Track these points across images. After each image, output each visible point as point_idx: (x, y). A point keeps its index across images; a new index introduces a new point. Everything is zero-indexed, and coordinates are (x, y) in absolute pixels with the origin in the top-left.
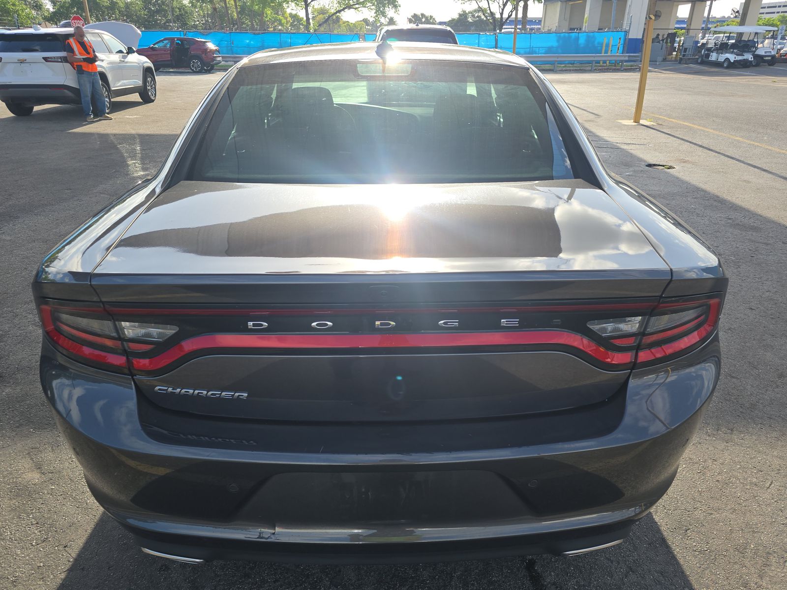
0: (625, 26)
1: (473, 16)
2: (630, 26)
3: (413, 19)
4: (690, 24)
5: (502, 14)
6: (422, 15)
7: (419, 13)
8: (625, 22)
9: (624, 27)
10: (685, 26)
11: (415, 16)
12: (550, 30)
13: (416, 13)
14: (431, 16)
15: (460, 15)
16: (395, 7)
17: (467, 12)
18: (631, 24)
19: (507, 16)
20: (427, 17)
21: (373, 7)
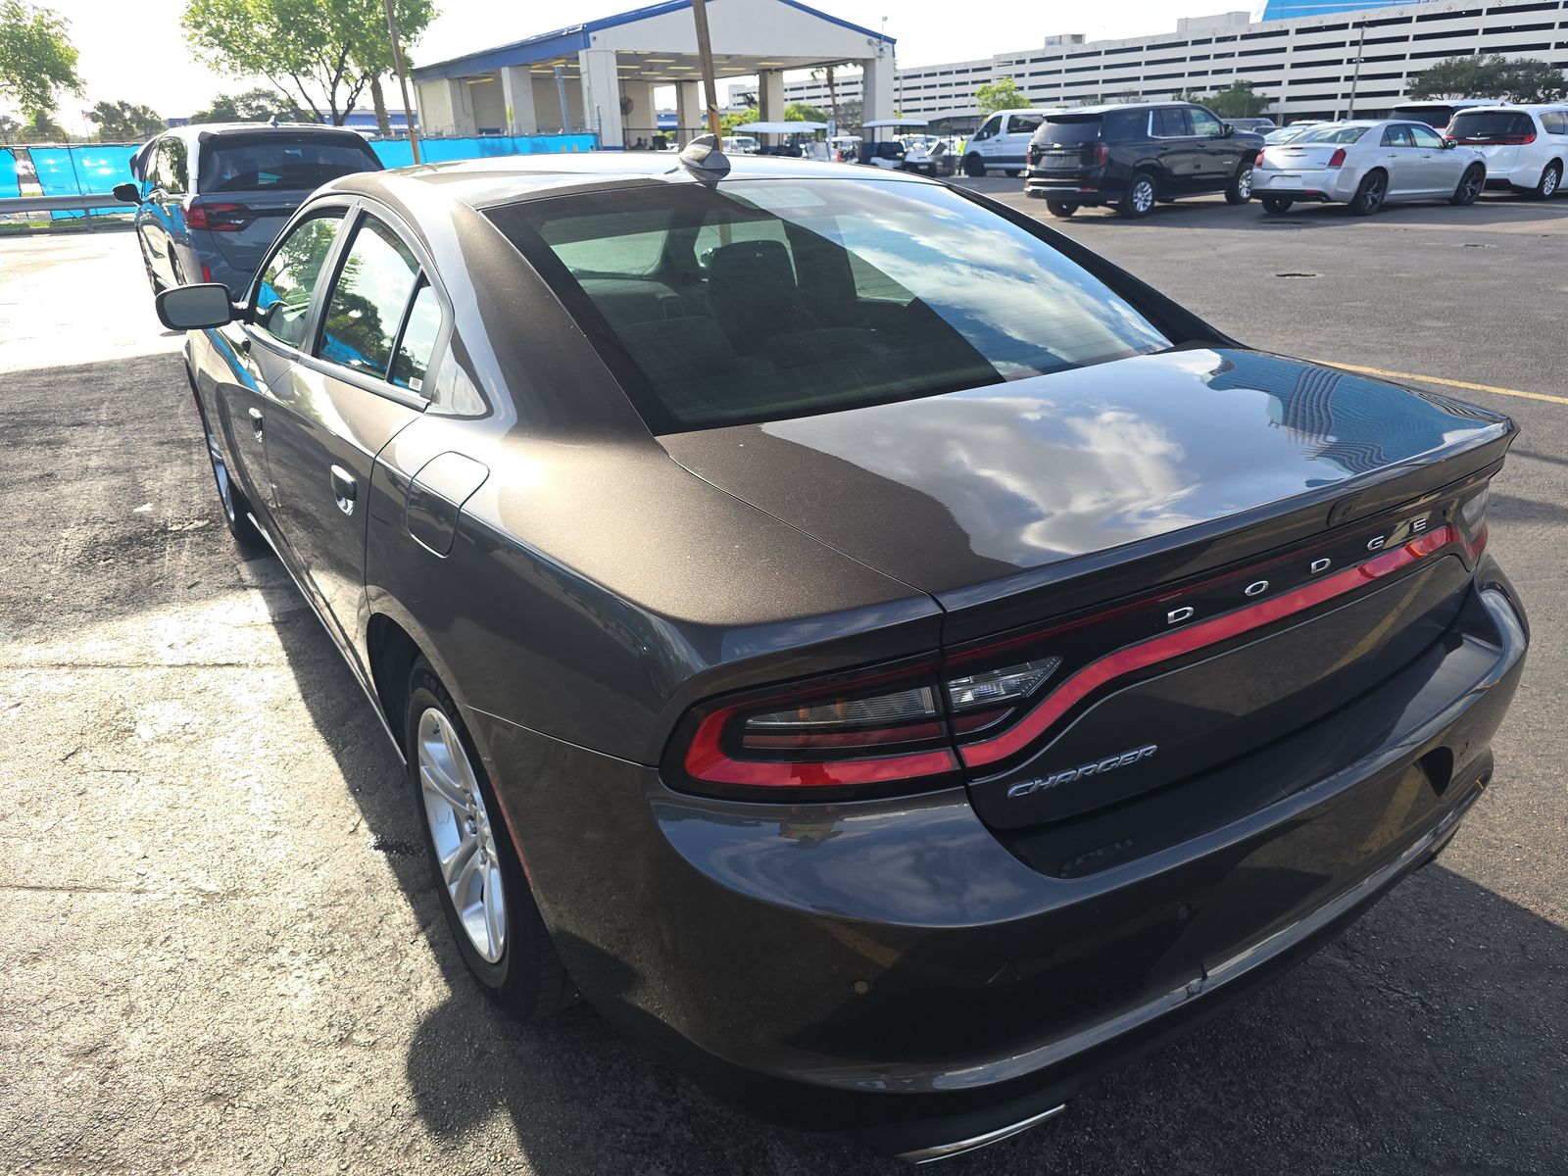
0: (590, 124)
1: (248, 106)
2: (600, 125)
3: (101, 114)
4: (683, 121)
5: (332, 102)
6: (121, 104)
7: (113, 102)
8: (588, 118)
9: (588, 127)
10: (675, 124)
11: (103, 107)
12: (441, 133)
13: (106, 101)
14: (144, 107)
15: (217, 105)
16: (73, 84)
17: (231, 98)
18: (599, 120)
19: (346, 108)
20: (134, 109)
21: (13, 89)
